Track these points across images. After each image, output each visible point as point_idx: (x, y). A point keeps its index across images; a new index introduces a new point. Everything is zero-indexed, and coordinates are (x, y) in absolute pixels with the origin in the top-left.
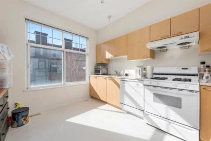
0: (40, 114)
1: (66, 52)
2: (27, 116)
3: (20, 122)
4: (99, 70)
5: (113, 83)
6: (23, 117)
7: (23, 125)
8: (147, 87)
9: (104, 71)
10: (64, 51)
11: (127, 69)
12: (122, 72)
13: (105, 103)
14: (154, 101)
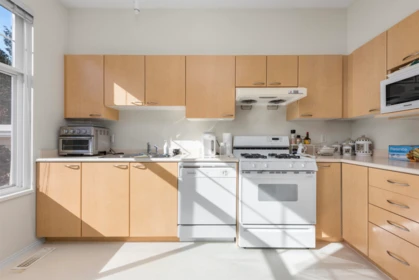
4: (87, 142)
5: (157, 177)
8: (248, 175)
9: (103, 142)
11: (174, 139)
12: (165, 146)
13: (119, 241)
14: (261, 199)
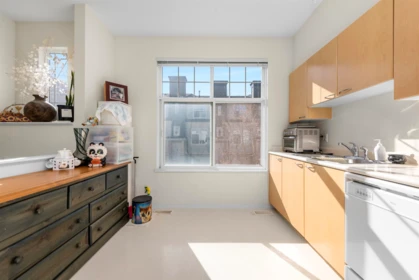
0: (169, 212)
1: (217, 104)
2: (146, 210)
3: (138, 218)
6: (141, 210)
7: (141, 223)
9: (310, 142)
10: (212, 103)
11: (403, 136)
